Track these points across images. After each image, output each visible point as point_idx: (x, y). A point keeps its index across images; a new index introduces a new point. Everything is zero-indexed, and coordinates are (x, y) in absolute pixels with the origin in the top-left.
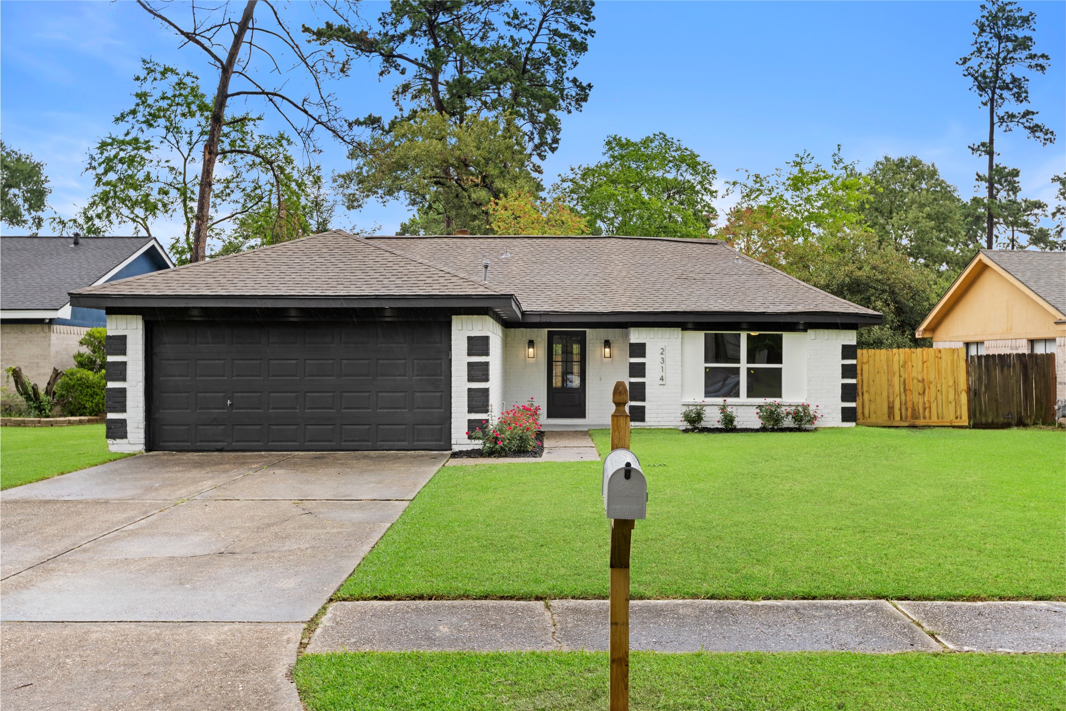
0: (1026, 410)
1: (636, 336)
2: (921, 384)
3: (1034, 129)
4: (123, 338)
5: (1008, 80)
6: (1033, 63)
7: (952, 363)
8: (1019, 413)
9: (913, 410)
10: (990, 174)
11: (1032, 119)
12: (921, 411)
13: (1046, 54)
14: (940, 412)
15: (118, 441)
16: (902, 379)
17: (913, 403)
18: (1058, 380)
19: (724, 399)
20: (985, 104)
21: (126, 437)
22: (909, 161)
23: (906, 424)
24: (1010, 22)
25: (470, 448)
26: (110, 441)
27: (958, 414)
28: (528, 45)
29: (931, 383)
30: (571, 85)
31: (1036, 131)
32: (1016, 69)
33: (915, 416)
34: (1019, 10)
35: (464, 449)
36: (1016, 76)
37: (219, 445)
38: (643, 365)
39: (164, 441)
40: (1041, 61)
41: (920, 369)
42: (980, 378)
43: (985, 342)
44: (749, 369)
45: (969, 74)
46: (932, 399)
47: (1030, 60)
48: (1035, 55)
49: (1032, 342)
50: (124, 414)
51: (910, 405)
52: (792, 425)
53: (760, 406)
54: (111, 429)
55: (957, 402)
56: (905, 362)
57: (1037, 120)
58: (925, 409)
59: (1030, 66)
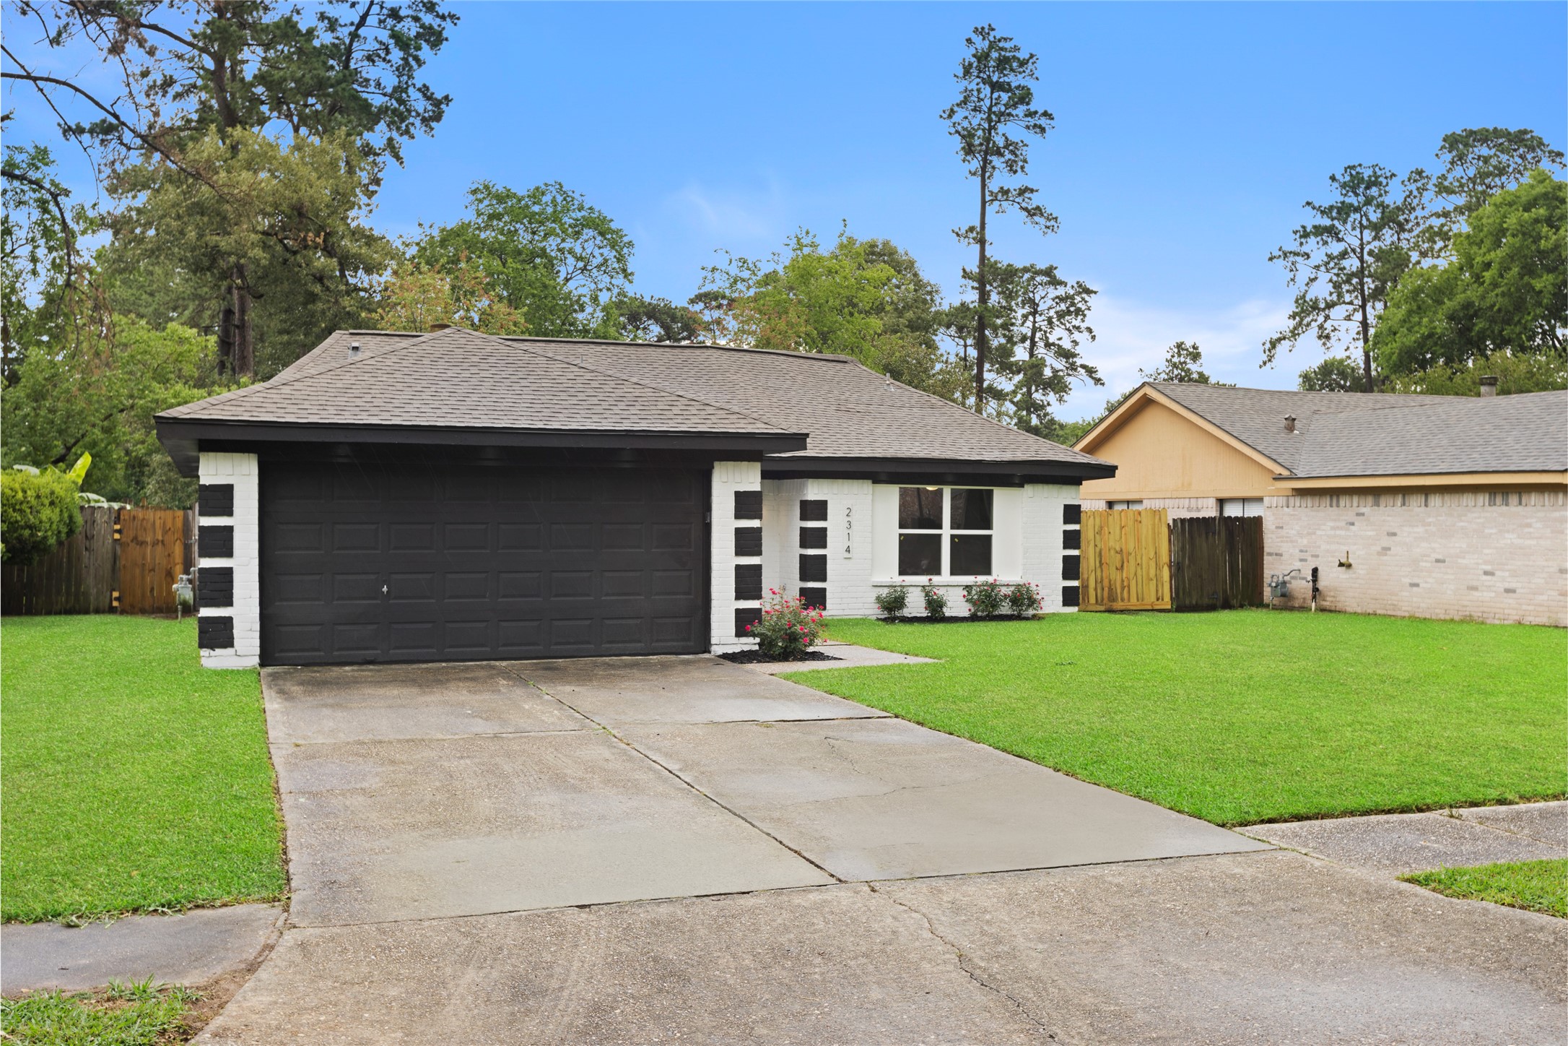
0: (1231, 588)
1: (814, 491)
2: (1119, 556)
3: (1035, 212)
4: (228, 490)
5: (1001, 142)
6: (1032, 121)
7: (1153, 529)
8: (1225, 591)
9: (1110, 589)
10: (981, 271)
11: (1030, 199)
12: (1119, 591)
13: (1049, 112)
14: (1140, 591)
15: (218, 651)
16: (1098, 550)
17: (1110, 581)
18: (1267, 549)
19: (929, 577)
20: (974, 174)
21: (232, 645)
22: (880, 247)
23: (1102, 608)
24: (1003, 63)
25: (737, 649)
26: (204, 652)
27: (1160, 594)
28: (353, 28)
29: (1129, 554)
30: (420, 95)
31: (1034, 214)
32: (1012, 130)
33: (1112, 598)
34: (1016, 49)
35: (730, 651)
36: (1010, 138)
37: (369, 654)
38: (823, 531)
39: (282, 651)
40: (1043, 122)
41: (1118, 538)
42: (1183, 549)
43: (1145, 501)
44: (953, 537)
45: (957, 132)
46: (1131, 576)
47: (1029, 119)
48: (1036, 112)
49: (1221, 502)
50: (229, 609)
51: (1106, 583)
52: (1009, 612)
53: (967, 586)
54: (207, 632)
55: (1158, 578)
56: (1101, 528)
57: (1036, 201)
58: (1123, 588)
59: (1028, 127)
